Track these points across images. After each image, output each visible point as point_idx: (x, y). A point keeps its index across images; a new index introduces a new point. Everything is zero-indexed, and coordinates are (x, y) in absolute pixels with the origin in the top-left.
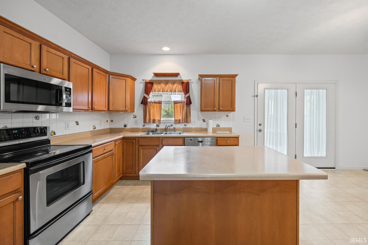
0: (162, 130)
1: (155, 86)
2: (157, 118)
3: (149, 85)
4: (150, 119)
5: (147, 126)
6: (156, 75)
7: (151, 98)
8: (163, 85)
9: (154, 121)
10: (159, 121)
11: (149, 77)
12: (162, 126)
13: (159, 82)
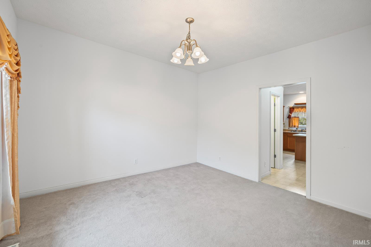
0: (299, 131)
1: (295, 109)
2: (296, 125)
3: (292, 109)
4: (292, 125)
5: (290, 129)
6: (296, 104)
7: (293, 115)
8: (300, 109)
9: (295, 126)
10: (298, 127)
11: (292, 105)
12: (299, 129)
13: (298, 108)
